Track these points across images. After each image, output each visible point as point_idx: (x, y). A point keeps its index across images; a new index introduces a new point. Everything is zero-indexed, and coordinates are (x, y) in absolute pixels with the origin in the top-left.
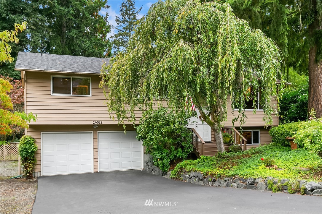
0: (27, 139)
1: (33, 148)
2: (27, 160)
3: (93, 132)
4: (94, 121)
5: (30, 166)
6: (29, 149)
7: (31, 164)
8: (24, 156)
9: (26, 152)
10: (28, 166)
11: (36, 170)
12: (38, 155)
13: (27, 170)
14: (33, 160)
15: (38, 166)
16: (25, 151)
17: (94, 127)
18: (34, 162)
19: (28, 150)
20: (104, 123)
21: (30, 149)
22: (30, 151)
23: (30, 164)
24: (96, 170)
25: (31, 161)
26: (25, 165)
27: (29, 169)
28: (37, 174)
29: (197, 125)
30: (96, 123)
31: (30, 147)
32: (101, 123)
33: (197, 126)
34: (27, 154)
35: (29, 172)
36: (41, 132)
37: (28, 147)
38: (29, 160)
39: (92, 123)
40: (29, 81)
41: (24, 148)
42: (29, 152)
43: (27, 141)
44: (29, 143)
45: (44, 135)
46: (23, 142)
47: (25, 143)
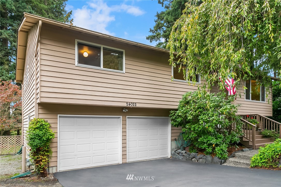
0: (40, 122)
1: (50, 135)
2: (40, 151)
3: (121, 116)
4: (127, 103)
5: (43, 159)
6: (44, 136)
7: (45, 157)
8: (36, 146)
9: (39, 139)
10: (41, 160)
11: (51, 165)
12: (54, 145)
13: (40, 165)
14: (47, 151)
15: (53, 159)
16: (37, 139)
17: (124, 111)
18: (48, 154)
19: (42, 137)
20: (138, 105)
21: (46, 136)
23: (43, 156)
24: (124, 161)
25: (45, 152)
26: (37, 158)
27: (42, 164)
28: (52, 170)
30: (129, 105)
31: (45, 133)
32: (135, 105)
34: (41, 143)
35: (43, 168)
36: (58, 115)
37: (42, 133)
38: (42, 152)
39: (125, 105)
41: (37, 135)
42: (43, 140)
43: (41, 125)
44: (42, 128)
45: (61, 119)
46: (35, 127)
47: (37, 128)
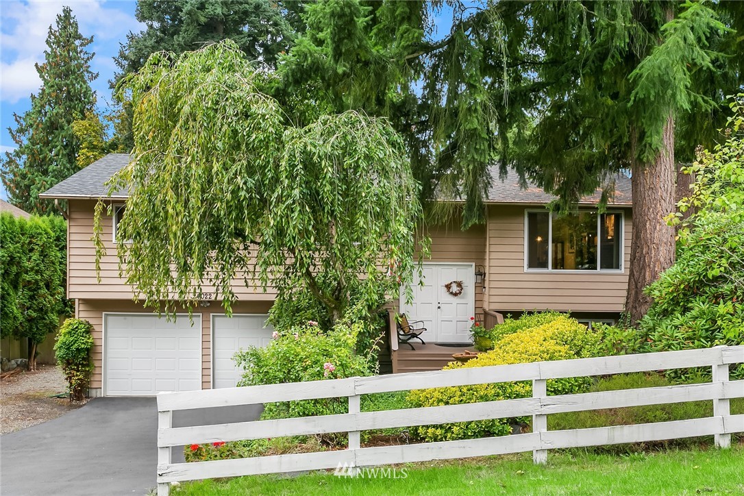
0: (73, 324)
1: (82, 343)
3: (201, 314)
6: (74, 344)
7: (79, 373)
8: (63, 358)
9: (67, 349)
11: (95, 385)
12: (98, 357)
13: (71, 383)
14: (88, 365)
15: (96, 378)
16: (64, 348)
18: (88, 369)
19: (71, 346)
22: (73, 348)
26: (68, 373)
28: (97, 392)
29: (439, 305)
31: (76, 341)
33: (439, 308)
34: (70, 355)
36: (104, 313)
37: (72, 341)
38: (74, 366)
40: (74, 216)
41: (64, 342)
43: (72, 330)
44: (74, 333)
45: (109, 318)
46: (64, 332)
47: (67, 333)
